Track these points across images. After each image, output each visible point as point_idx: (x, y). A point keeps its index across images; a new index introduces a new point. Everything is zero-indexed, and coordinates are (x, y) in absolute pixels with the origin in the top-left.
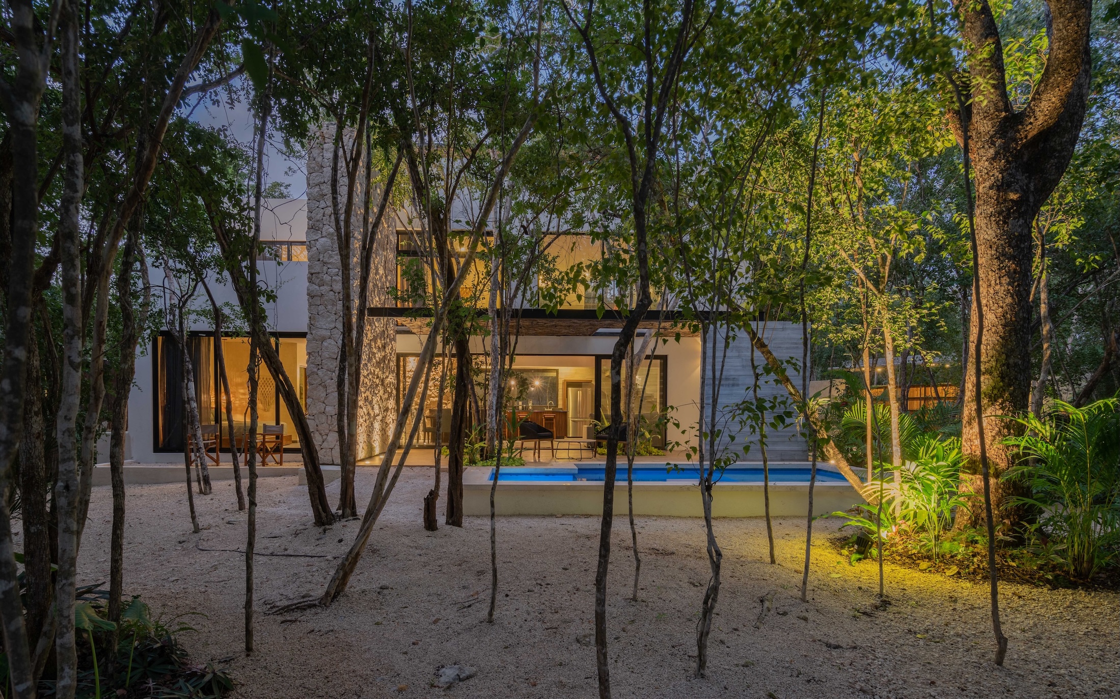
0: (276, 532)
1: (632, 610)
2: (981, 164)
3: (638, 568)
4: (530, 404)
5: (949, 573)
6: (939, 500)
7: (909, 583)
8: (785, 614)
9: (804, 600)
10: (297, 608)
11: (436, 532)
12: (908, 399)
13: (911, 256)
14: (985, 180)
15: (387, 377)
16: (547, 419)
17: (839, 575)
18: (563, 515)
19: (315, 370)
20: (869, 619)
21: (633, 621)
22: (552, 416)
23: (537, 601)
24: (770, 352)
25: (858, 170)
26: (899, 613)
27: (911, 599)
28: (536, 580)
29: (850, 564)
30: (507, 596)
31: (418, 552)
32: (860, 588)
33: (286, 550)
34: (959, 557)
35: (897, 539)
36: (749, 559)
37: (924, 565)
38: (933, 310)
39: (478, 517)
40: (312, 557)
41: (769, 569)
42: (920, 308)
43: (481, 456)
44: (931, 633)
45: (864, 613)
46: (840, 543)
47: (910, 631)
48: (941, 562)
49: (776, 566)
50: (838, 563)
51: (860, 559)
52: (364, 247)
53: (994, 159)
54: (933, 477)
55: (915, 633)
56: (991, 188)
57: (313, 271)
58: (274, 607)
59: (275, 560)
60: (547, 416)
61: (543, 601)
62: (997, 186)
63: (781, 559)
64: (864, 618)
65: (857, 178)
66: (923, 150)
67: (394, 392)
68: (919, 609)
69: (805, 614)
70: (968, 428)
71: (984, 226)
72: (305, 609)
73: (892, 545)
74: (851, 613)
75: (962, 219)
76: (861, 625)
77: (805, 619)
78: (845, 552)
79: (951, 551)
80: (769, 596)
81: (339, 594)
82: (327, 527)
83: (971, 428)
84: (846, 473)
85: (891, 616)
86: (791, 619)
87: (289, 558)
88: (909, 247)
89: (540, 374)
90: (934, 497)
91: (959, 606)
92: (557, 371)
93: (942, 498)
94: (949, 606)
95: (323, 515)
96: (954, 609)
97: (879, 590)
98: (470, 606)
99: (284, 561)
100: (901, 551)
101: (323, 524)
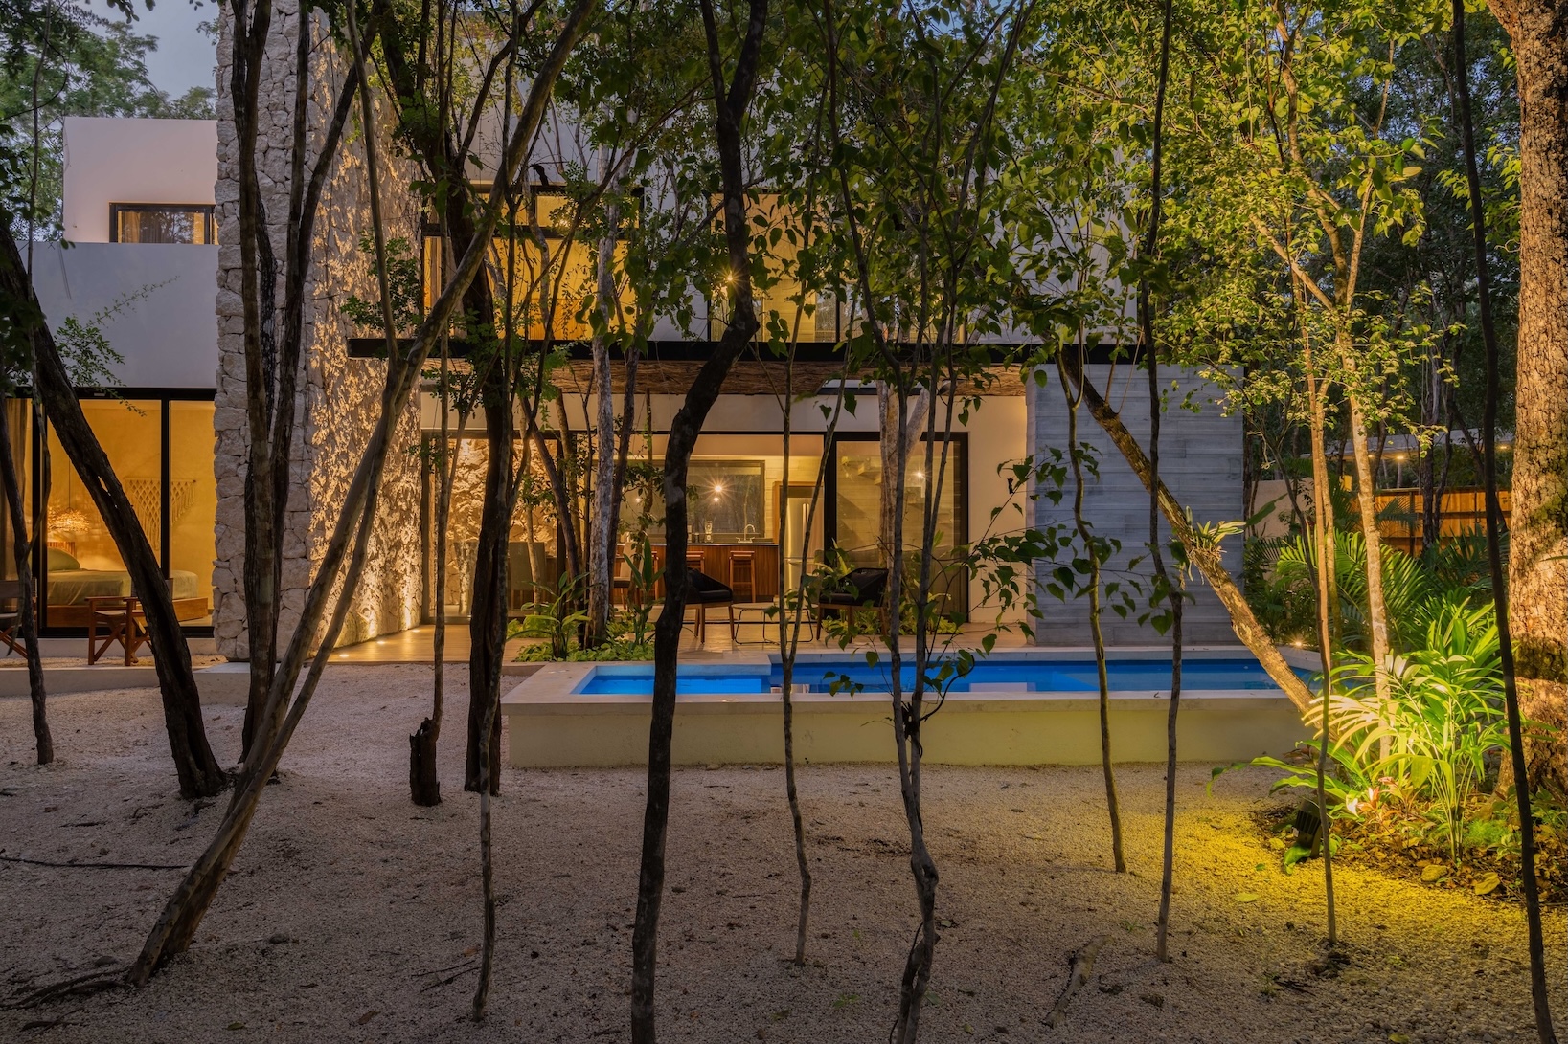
0: (97, 813)
1: (790, 986)
2: (1527, 45)
3: (805, 895)
4: (709, 531)
5: (1481, 888)
6: (1458, 735)
7: (1394, 912)
8: (1116, 990)
9: (1162, 957)
10: (73, 992)
11: (435, 809)
12: (1439, 516)
13: (1396, 231)
14: (1535, 77)
15: (398, 479)
16: (737, 561)
17: (1254, 896)
18: (723, 765)
19: (233, 466)
20: (1295, 999)
21: (785, 1014)
22: (747, 554)
23: (597, 966)
24: (1123, 429)
25: (1287, 59)
26: (1363, 982)
27: (1393, 949)
28: (609, 916)
29: (1283, 870)
30: (535, 955)
31: (384, 853)
32: (1290, 926)
33: (104, 853)
34: (1500, 854)
35: (1382, 813)
36: (1073, 861)
37: (1432, 870)
38: (1426, 342)
39: (544, 770)
40: (154, 868)
41: (1110, 884)
42: (1398, 336)
43: (581, 639)
44: (1420, 1030)
45: (1290, 985)
46: (1270, 822)
47: (1376, 1026)
48: (1466, 864)
49: (1124, 877)
50: (1259, 867)
51: (1303, 859)
52: (294, 215)
53: (1551, 34)
54: (1443, 687)
55: (1387, 1030)
56: (1547, 93)
57: (229, 265)
58: (26, 989)
59: (75, 875)
60: (738, 554)
61: (607, 967)
62: (1559, 89)
63: (1142, 859)
64: (1287, 996)
65: (1285, 74)
66: (1421, 20)
67: (416, 509)
68: (1406, 975)
69: (1160, 991)
70: (1519, 583)
71: (1535, 170)
72: (89, 995)
73: (1371, 828)
74: (1262, 986)
75: (1505, 158)
76: (1277, 1012)
77: (1157, 1002)
78: (1278, 843)
79: (1489, 841)
80: (1090, 950)
81: (171, 957)
82: (206, 800)
83: (1525, 583)
84: (1279, 676)
85: (1345, 992)
86: (1128, 1002)
87: (104, 872)
88: (1390, 214)
89: (725, 471)
90: (1449, 727)
91: (1490, 965)
92: (762, 464)
93: (1465, 731)
94: (1470, 964)
95: (198, 773)
96: (1480, 973)
97: (1325, 929)
98: (450, 981)
99: (93, 879)
100: (1388, 840)
101: (199, 795)
